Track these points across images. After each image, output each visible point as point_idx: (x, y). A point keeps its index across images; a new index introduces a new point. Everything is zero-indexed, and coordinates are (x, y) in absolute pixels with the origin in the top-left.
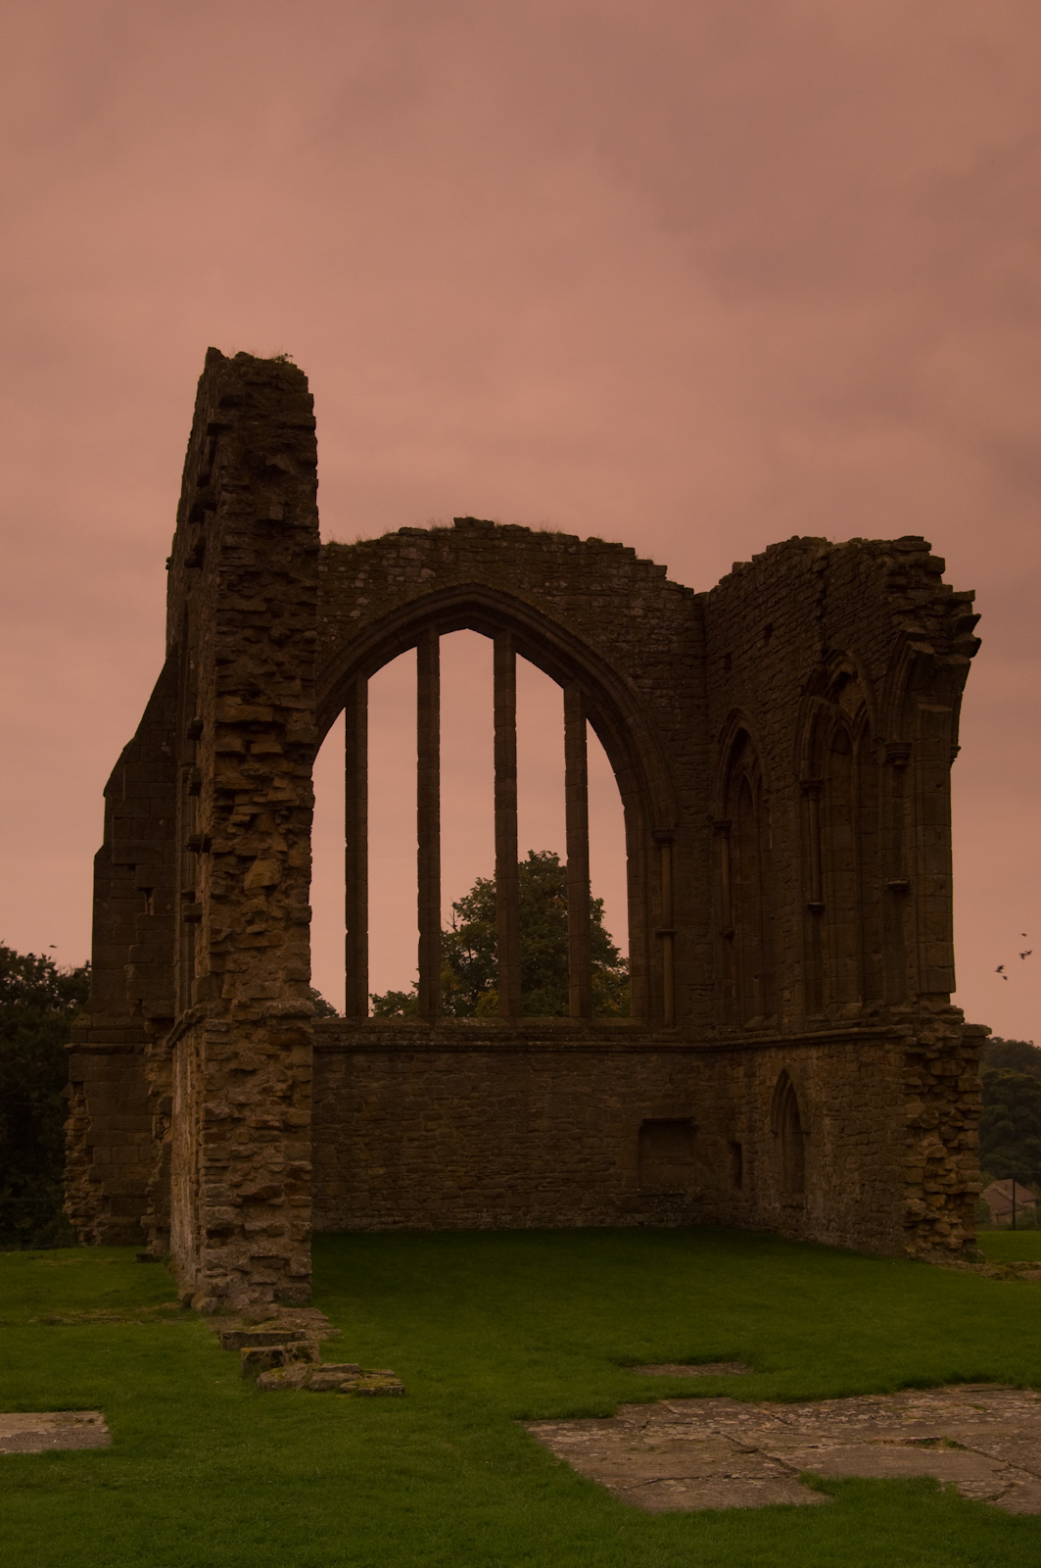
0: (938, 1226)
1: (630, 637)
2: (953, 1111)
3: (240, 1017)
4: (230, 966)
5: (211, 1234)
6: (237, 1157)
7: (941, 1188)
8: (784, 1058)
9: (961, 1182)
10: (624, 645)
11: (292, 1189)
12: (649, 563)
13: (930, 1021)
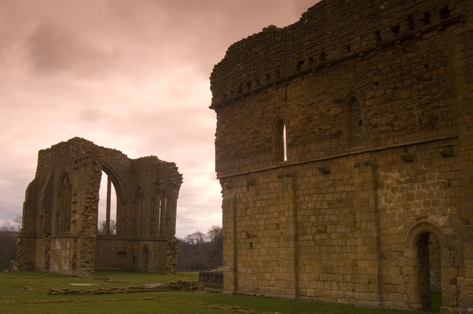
0: (171, 269)
1: (120, 168)
2: (174, 252)
3: (86, 237)
4: (85, 230)
5: (82, 266)
6: (85, 256)
7: (171, 264)
8: (145, 243)
9: (174, 263)
10: (120, 169)
11: (92, 261)
12: (124, 154)
13: (171, 239)
